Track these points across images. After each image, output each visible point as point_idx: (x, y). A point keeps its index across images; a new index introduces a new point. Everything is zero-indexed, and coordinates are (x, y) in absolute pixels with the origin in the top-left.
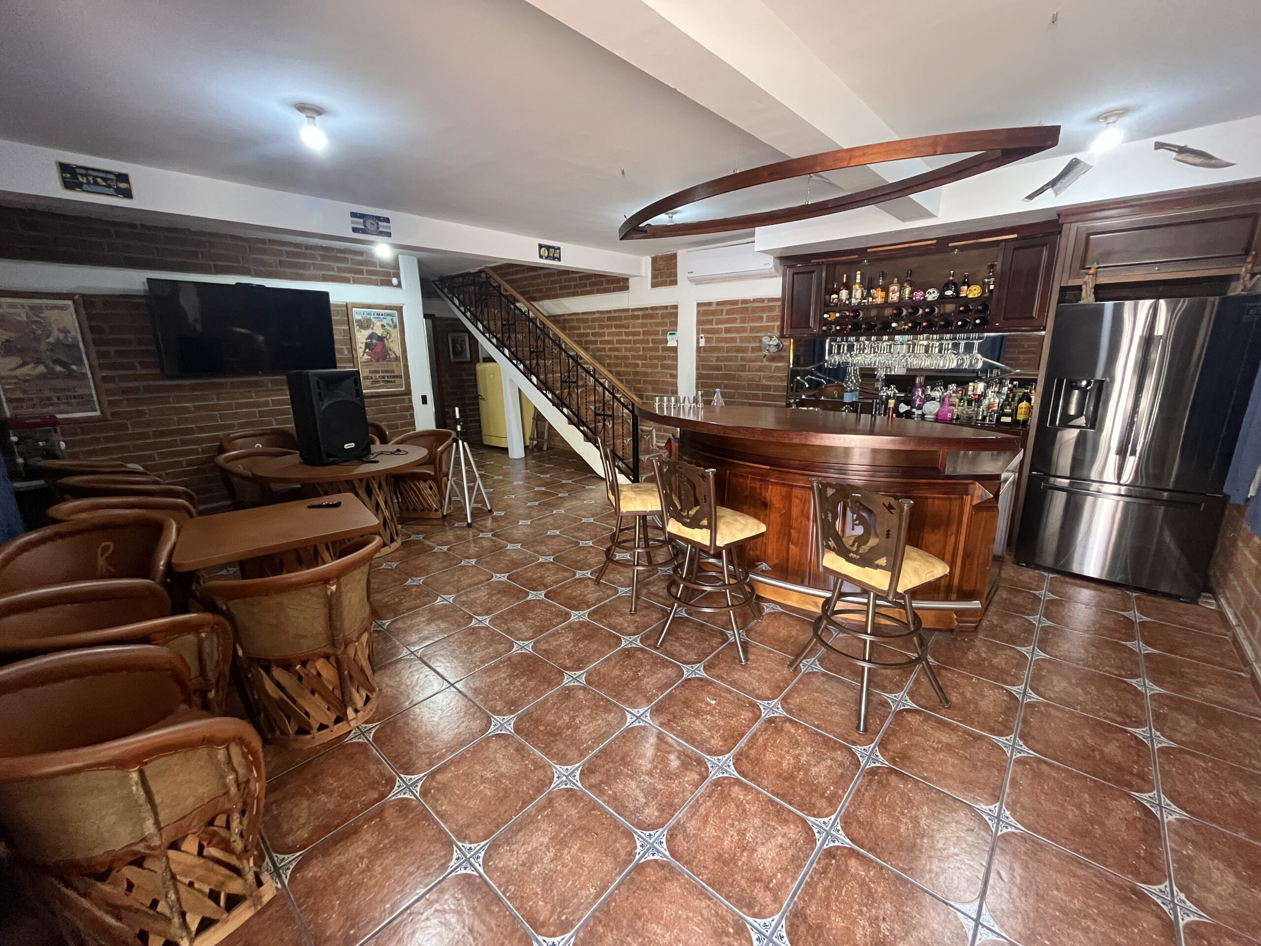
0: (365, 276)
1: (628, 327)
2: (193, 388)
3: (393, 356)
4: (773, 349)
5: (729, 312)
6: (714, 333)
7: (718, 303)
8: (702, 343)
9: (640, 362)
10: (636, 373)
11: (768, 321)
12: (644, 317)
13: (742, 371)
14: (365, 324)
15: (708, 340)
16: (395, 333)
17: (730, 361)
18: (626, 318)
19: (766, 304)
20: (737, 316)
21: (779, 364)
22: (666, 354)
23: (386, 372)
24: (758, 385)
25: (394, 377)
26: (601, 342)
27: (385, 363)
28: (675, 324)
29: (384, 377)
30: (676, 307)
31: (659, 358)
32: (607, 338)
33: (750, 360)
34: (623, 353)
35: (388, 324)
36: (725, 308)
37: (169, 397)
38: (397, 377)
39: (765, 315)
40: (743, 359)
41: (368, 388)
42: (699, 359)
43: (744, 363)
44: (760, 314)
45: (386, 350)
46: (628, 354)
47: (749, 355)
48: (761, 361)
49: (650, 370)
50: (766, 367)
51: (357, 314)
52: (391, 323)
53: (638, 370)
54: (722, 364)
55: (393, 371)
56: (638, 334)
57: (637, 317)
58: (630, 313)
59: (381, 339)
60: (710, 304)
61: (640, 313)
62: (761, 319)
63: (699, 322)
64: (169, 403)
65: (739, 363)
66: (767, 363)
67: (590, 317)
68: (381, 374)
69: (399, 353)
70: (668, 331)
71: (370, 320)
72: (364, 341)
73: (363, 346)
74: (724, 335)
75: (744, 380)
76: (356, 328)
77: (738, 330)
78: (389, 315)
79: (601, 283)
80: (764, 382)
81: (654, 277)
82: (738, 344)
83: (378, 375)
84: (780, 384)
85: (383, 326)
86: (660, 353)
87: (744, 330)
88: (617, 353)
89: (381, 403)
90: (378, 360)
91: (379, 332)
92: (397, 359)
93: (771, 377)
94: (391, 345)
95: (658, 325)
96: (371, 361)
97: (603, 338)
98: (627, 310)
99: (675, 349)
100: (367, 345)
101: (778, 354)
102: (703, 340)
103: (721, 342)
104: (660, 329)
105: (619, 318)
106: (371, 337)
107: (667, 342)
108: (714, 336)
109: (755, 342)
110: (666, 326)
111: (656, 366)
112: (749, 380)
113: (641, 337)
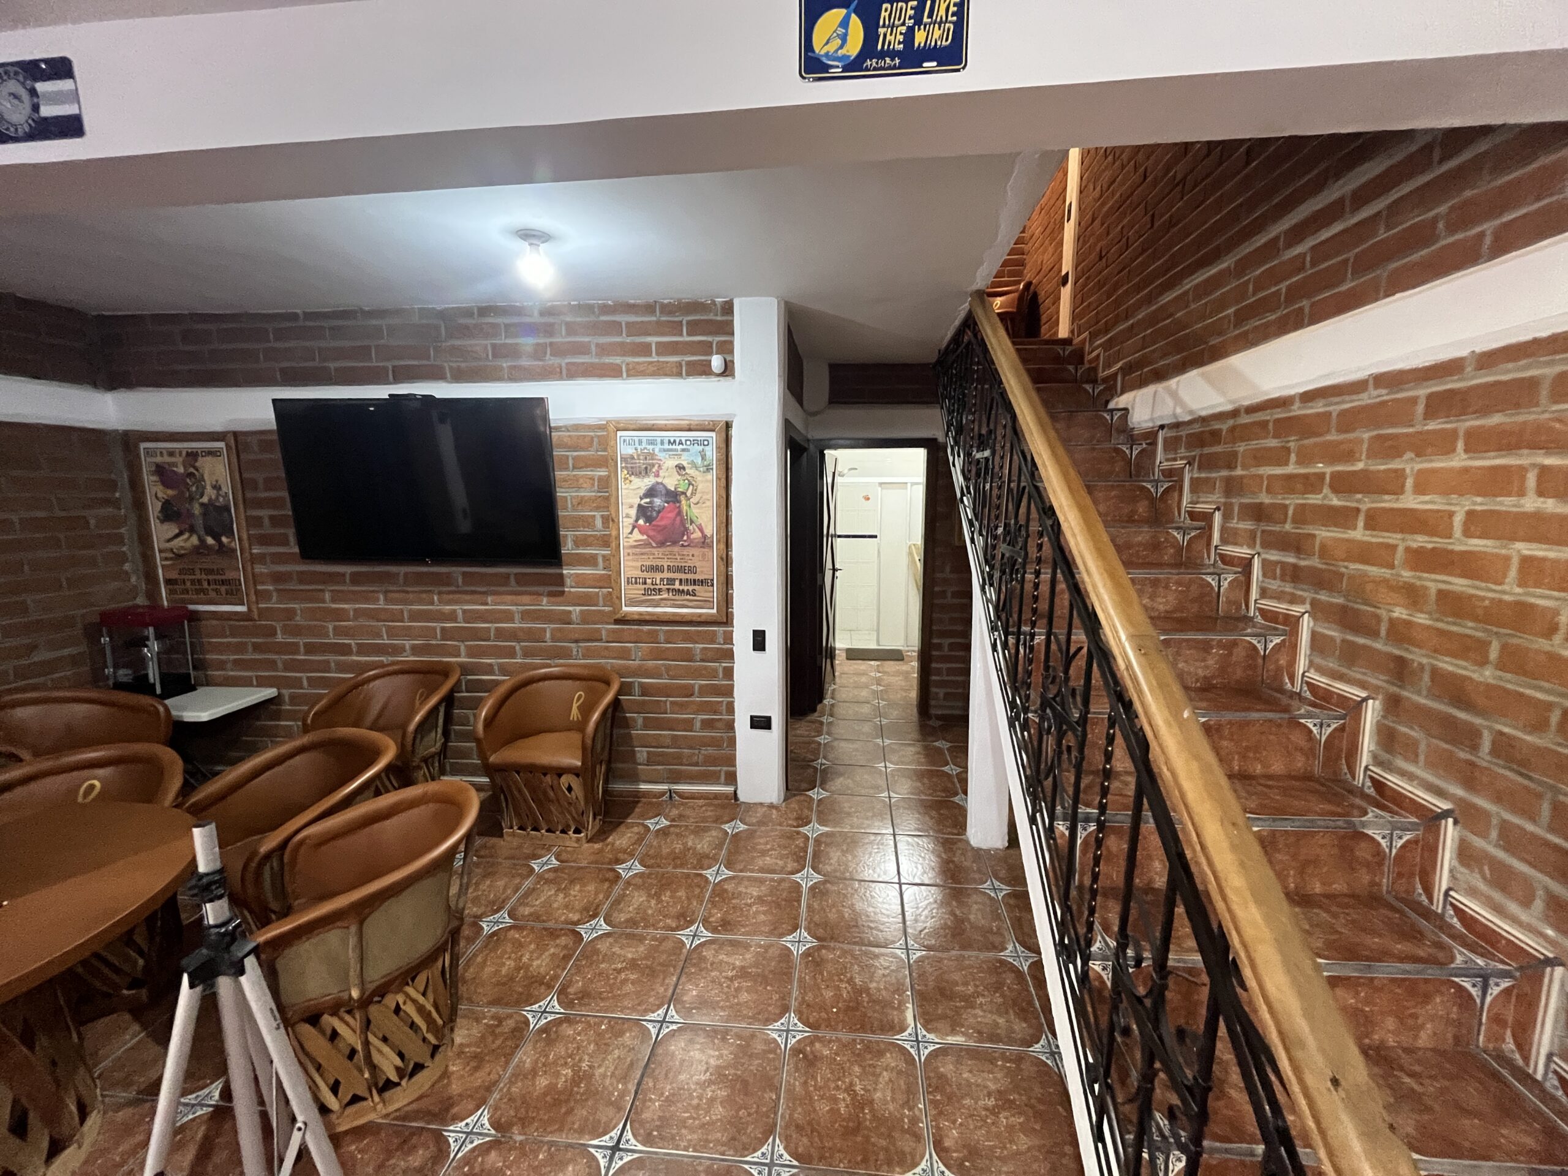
0: (654, 358)
2: (356, 579)
3: (697, 535)
14: (642, 467)
16: (707, 484)
23: (681, 569)
25: (695, 582)
26: (1373, 521)
27: (676, 549)
29: (671, 581)
35: (694, 465)
37: (322, 591)
38: (702, 582)
41: (632, 603)
45: (683, 523)
51: (626, 445)
52: (699, 460)
55: (692, 570)
59: (673, 496)
64: (324, 602)
68: (667, 575)
69: (711, 528)
71: (652, 455)
72: (637, 501)
73: (633, 512)
76: (622, 474)
78: (695, 442)
83: (658, 576)
85: (680, 468)
89: (662, 638)
90: (661, 544)
91: (671, 482)
92: (705, 542)
94: (695, 511)
96: (647, 545)
100: (642, 511)
106: (651, 493)
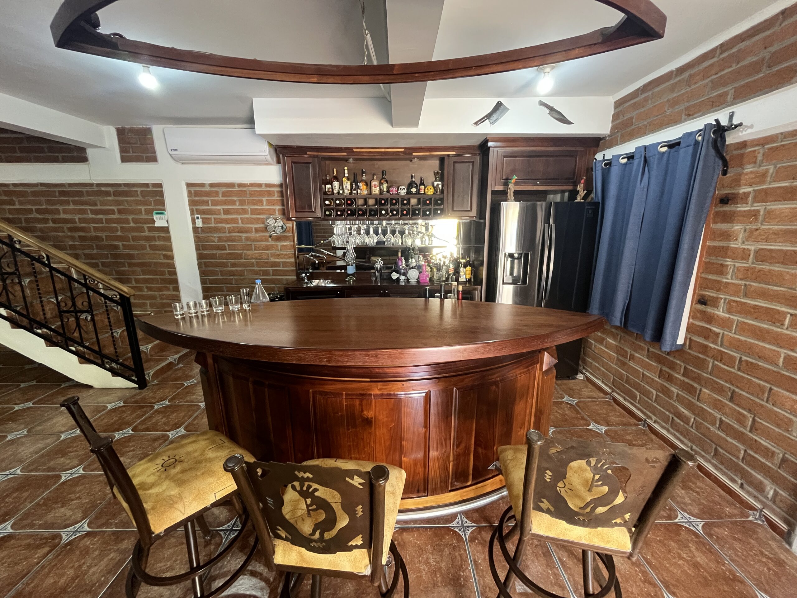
1: (95, 205)
4: (279, 231)
5: (224, 194)
6: (212, 214)
7: (212, 185)
8: (199, 223)
9: (120, 243)
10: (116, 256)
11: (268, 204)
12: (116, 194)
13: (248, 250)
15: (204, 221)
17: (234, 241)
18: (89, 193)
19: (264, 188)
20: (235, 198)
21: (285, 244)
22: (155, 234)
24: (266, 263)
28: (162, 203)
30: (160, 185)
31: (147, 239)
32: (63, 216)
33: (255, 240)
34: (93, 234)
36: (221, 190)
39: (264, 199)
40: (247, 239)
42: (197, 239)
43: (249, 243)
44: (260, 198)
46: (99, 234)
47: (253, 235)
48: (267, 241)
49: (136, 252)
50: (272, 246)
53: (118, 252)
54: (226, 244)
56: (112, 212)
57: (108, 194)
58: (95, 189)
60: (202, 185)
61: (110, 189)
62: (261, 202)
63: (192, 203)
65: (244, 243)
66: (273, 243)
67: (29, 190)
70: (153, 210)
74: (224, 217)
75: (252, 258)
77: (237, 212)
79: (42, 150)
80: (272, 259)
81: (123, 150)
82: (240, 225)
84: (288, 260)
86: (147, 234)
87: (244, 212)
88: (82, 234)
93: (279, 255)
95: (138, 203)
97: (56, 216)
98: (91, 185)
99: (166, 230)
101: (283, 234)
102: (200, 220)
103: (221, 223)
104: (143, 208)
105: (80, 194)
107: (154, 222)
108: (213, 217)
109: (257, 223)
110: (150, 205)
111: (144, 248)
112: (256, 258)
113: (116, 216)
